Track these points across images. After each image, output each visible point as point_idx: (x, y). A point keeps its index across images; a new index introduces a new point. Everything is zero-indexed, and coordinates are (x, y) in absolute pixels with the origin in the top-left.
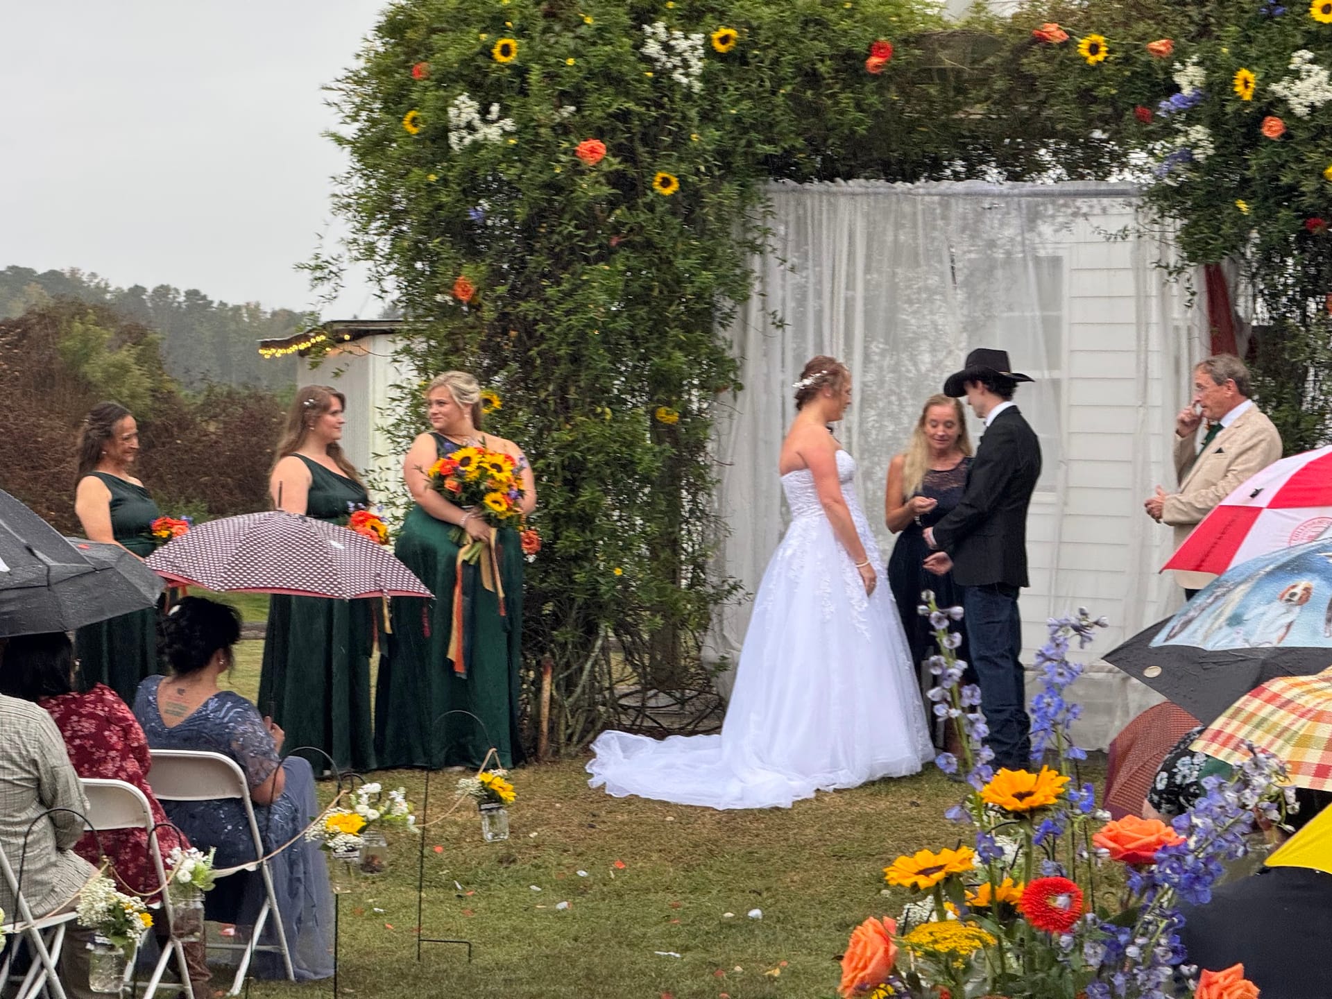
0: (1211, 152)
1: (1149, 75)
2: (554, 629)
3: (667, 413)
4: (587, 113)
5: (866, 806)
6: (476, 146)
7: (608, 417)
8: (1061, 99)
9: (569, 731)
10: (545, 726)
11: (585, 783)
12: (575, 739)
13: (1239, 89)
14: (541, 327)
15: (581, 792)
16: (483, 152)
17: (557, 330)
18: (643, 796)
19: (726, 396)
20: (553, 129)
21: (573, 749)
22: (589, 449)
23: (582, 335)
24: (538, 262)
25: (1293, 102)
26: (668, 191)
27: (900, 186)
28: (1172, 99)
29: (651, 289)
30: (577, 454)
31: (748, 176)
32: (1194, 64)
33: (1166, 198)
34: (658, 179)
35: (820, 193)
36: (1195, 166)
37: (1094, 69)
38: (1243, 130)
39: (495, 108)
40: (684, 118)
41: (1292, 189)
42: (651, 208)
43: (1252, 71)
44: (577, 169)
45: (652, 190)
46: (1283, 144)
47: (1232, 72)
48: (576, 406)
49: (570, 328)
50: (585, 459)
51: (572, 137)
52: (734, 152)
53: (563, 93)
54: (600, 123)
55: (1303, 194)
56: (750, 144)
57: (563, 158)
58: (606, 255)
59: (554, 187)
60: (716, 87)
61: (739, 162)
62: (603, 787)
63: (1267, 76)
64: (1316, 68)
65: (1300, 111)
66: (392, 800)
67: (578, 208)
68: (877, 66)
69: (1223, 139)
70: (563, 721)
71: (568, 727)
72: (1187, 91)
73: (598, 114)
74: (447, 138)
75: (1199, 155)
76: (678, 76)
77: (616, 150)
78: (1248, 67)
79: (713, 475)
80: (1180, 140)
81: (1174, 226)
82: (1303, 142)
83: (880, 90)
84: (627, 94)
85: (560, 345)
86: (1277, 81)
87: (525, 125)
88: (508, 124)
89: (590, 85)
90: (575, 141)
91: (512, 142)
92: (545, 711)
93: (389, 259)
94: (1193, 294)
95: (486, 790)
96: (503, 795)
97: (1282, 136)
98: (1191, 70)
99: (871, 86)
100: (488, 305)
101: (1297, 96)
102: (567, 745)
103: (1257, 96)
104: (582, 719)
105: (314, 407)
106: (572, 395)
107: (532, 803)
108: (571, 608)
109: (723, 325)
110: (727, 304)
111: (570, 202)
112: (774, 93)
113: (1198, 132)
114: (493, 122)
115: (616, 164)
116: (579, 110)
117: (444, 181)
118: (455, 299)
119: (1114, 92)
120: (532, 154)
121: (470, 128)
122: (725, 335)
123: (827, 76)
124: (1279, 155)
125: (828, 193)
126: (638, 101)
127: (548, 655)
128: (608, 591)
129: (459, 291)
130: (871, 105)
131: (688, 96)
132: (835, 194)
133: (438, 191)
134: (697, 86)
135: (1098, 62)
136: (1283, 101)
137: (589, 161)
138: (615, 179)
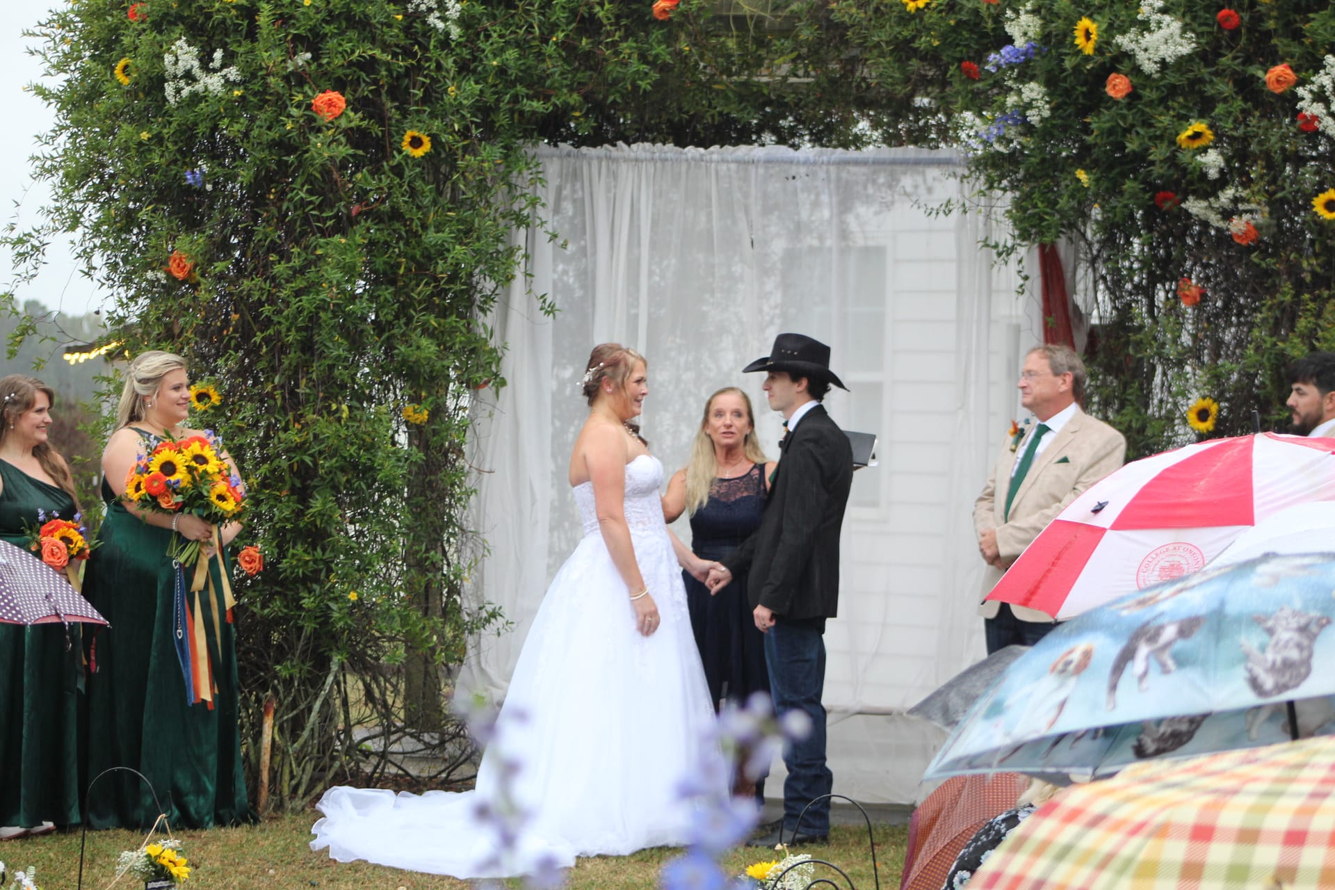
0: (1046, 114)
1: (977, 25)
2: (278, 663)
3: (415, 411)
4: (325, 61)
5: (635, 875)
6: (195, 98)
7: (344, 415)
8: (875, 52)
9: (294, 782)
10: (265, 776)
11: (307, 844)
12: (301, 791)
13: (1080, 41)
14: (267, 310)
15: (300, 856)
16: (203, 105)
17: (285, 313)
18: (372, 860)
19: (487, 392)
20: (286, 79)
21: (298, 803)
22: (320, 453)
23: (314, 319)
24: (265, 231)
25: (1141, 57)
26: (419, 153)
27: (691, 151)
28: (1003, 51)
29: (399, 265)
30: (308, 459)
31: (514, 136)
32: (1027, 12)
33: (995, 166)
34: (407, 138)
35: (599, 159)
36: (1029, 129)
37: (912, 17)
38: (1084, 89)
39: (218, 55)
40: (439, 67)
41: (1141, 157)
42: (398, 171)
43: (1094, 21)
44: (311, 125)
45: (400, 152)
46: (1130, 106)
47: (1071, 23)
48: (308, 401)
49: (300, 311)
50: (315, 463)
51: (306, 88)
52: (498, 108)
53: (297, 38)
54: (340, 72)
55: (1152, 163)
56: (515, 99)
57: (294, 111)
58: (343, 225)
59: (283, 145)
60: (478, 34)
61: (502, 119)
62: (326, 850)
63: (1111, 26)
64: (1167, 18)
65: (1149, 67)
66: (20, 881)
67: (311, 170)
68: (664, 11)
69: (1060, 100)
70: (287, 771)
71: (292, 777)
72: (1020, 43)
73: (338, 61)
74: (163, 89)
75: (1033, 117)
76: (433, 20)
77: (357, 104)
78: (1090, 16)
79: (469, 483)
80: (1011, 100)
81: (1004, 200)
82: (1151, 103)
83: (670, 39)
84: (373, 41)
85: (289, 330)
86: (1124, 33)
87: (252, 74)
88: (233, 73)
89: (328, 29)
90: (310, 93)
91: (237, 93)
92: (266, 758)
93: (96, 230)
94: (1026, 278)
95: (152, 864)
96: (174, 871)
97: (1129, 95)
98: (1024, 18)
99: (657, 34)
100: (205, 283)
101: (1146, 50)
102: (291, 798)
103: (1099, 50)
104: (309, 768)
105: (15, 402)
106: (302, 390)
107: (241, 868)
108: (299, 638)
109: (483, 310)
110: (488, 285)
111: (301, 163)
112: (545, 40)
113: (1033, 91)
114: (215, 71)
115: (355, 119)
116: (315, 58)
117: (159, 139)
118: (169, 274)
119: (936, 43)
120: (260, 108)
121: (189, 77)
122: (486, 321)
123: (605, 21)
124: (1124, 117)
125: (609, 158)
126: (385, 47)
127: (269, 693)
128: (340, 619)
129: (173, 266)
130: (657, 56)
131: (445, 43)
132: (615, 160)
133: (150, 151)
134: (455, 32)
135: (918, 9)
136: (1129, 56)
137: (326, 117)
138: (356, 137)
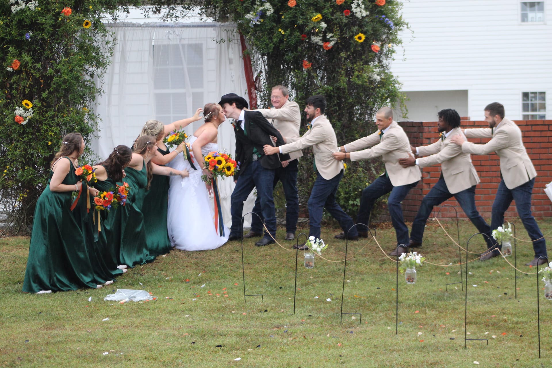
0: (273, 12)
6: (22, 11)
16: (27, 13)
24: (48, 53)
26: (87, 27)
34: (85, 22)
36: (265, 17)
38: (280, 4)
46: (296, 9)
69: (275, 7)
74: (11, 8)
75: (269, 13)
80: (262, 8)
87: (41, 3)
88: (37, 3)
91: (39, 9)
97: (295, 6)
113: (268, 5)
117: (7, 24)
118: (13, 69)
121: (18, 3)
129: (14, 65)
133: (4, 28)
